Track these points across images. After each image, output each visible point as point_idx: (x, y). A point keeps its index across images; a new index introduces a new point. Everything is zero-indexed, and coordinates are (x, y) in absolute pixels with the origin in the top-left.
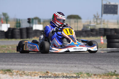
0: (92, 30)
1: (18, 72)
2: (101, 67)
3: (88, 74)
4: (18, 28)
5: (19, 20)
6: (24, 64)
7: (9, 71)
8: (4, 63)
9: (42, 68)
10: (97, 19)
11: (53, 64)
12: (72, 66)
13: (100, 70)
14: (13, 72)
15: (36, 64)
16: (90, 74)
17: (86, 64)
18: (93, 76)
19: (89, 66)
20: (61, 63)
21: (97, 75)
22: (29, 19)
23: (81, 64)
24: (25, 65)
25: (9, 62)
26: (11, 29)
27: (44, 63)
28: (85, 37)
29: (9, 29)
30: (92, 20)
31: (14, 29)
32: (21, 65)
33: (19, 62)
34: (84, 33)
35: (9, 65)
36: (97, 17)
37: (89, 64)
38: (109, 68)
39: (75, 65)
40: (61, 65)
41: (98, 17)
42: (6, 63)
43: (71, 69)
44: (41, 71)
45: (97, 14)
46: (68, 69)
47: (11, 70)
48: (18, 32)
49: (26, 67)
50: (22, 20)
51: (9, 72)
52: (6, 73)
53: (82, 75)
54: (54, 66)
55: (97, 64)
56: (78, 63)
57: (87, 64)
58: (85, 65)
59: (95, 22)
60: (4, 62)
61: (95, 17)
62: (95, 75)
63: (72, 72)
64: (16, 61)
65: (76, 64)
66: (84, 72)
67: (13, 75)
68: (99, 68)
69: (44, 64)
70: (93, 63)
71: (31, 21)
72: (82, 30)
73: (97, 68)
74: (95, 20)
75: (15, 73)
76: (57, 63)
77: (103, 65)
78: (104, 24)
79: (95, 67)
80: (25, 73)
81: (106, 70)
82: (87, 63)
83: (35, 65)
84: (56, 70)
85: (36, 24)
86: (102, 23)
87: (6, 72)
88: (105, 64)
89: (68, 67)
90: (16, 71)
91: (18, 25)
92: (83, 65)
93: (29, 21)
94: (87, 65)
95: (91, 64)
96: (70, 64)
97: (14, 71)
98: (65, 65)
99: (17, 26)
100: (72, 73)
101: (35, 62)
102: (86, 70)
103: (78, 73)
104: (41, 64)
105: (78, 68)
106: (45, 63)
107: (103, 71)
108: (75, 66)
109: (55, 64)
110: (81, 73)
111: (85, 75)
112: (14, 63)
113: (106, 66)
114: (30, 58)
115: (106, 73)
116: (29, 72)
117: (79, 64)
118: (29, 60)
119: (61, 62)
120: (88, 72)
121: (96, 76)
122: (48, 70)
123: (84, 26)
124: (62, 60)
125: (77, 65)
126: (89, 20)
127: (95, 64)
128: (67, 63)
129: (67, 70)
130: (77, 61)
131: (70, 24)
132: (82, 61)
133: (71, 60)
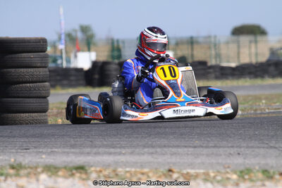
1: (100, 171)
3: (265, 172)
4: (117, 61)
5: (118, 41)
9: (161, 159)
11: (186, 149)
12: (232, 152)
14: (91, 173)
15: (146, 150)
16: (272, 171)
17: (264, 148)
18: (277, 177)
19: (271, 151)
20: (207, 147)
23: (252, 147)
24: (120, 154)
26: (100, 65)
27: (165, 146)
28: (273, 76)
29: (94, 64)
33: (107, 146)
34: (272, 69)
39: (239, 150)
40: (205, 151)
43: (229, 161)
44: (156, 169)
46: (220, 161)
47: (87, 168)
48: (115, 70)
50: (124, 42)
51: (80, 173)
52: (73, 175)
53: (252, 175)
54: (188, 154)
56: (245, 145)
57: (267, 148)
58: (262, 151)
63: (229, 167)
65: (240, 147)
66: (257, 168)
69: (166, 149)
72: (268, 61)
76: (195, 147)
80: (117, 175)
82: (266, 146)
83: (143, 154)
84: (192, 166)
87: (74, 171)
89: (221, 155)
90: (98, 169)
91: (116, 54)
92: (257, 150)
94: (267, 150)
95: (277, 146)
96: (226, 149)
97: (93, 169)
98: (215, 150)
99: (113, 57)
100: (228, 170)
101: (144, 147)
102: (263, 162)
103: (241, 172)
104: (159, 150)
105: (245, 158)
106: (169, 147)
108: (239, 154)
109: (191, 149)
110: (249, 171)
111: (260, 175)
114: (135, 136)
117: (248, 147)
118: (130, 140)
119: (204, 145)
120: (267, 168)
122: (174, 164)
123: (273, 52)
124: (208, 139)
125: (242, 149)
128: (220, 147)
129: (218, 163)
130: (244, 140)
131: (239, 47)
132: (255, 140)
133: (230, 137)
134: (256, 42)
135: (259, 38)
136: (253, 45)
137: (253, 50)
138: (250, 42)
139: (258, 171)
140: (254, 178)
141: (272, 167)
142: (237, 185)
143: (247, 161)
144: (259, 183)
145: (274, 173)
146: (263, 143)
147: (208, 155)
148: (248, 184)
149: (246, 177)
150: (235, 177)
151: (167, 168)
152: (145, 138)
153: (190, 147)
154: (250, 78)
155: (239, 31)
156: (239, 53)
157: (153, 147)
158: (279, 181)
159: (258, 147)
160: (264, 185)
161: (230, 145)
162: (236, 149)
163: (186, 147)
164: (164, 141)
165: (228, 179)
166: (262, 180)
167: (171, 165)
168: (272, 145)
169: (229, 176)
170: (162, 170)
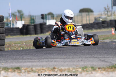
0: (103, 22)
1: (26, 69)
2: (107, 60)
3: (92, 67)
4: (33, 24)
5: (33, 16)
6: (33, 60)
7: (18, 68)
8: (15, 61)
9: (50, 63)
10: (107, 12)
11: (61, 59)
12: (79, 60)
13: (105, 63)
14: (22, 70)
15: (44, 60)
16: (95, 67)
17: (92, 58)
18: (97, 69)
19: (95, 59)
20: (69, 58)
21: (102, 68)
22: (42, 15)
23: (87, 58)
24: (34, 62)
25: (19, 59)
26: (26, 26)
27: (52, 58)
28: (96, 29)
29: (24, 25)
30: (103, 13)
31: (28, 25)
32: (30, 62)
33: (28, 59)
34: (96, 26)
35: (19, 62)
36: (107, 10)
37: (95, 58)
38: (113, 60)
39: (82, 59)
40: (68, 60)
41: (109, 9)
42: (17, 61)
43: (78, 64)
44: (49, 67)
45: (108, 6)
46: (74, 64)
47: (20, 68)
48: (33, 28)
49: (35, 64)
50: (35, 16)
51: (18, 70)
52: (15, 71)
53: (87, 69)
54: (61, 61)
55: (103, 57)
57: (93, 58)
58: (91, 59)
59: (105, 15)
60: (15, 59)
61: (106, 9)
62: (99, 68)
63: (78, 66)
64: (26, 58)
65: (83, 58)
66: (89, 66)
67: (21, 72)
68: (104, 61)
69: (52, 60)
70: (99, 57)
71: (44, 17)
72: (94, 23)
73: (102, 61)
74: (106, 12)
75: (23, 71)
76: (64, 58)
77: (108, 58)
78: (114, 15)
79: (101, 60)
80: (33, 70)
81: (111, 63)
82: (93, 57)
83: (43, 62)
84: (63, 66)
85: (49, 19)
86: (113, 15)
87: (15, 69)
88: (111, 57)
89: (74, 61)
90: (25, 68)
91: (32, 21)
92: (89, 59)
93: (43, 17)
94: (93, 59)
95: (97, 57)
96: (77, 59)
97: (23, 68)
98: (72, 59)
99: (31, 23)
101: (44, 59)
102: (92, 64)
103: (83, 68)
104: (50, 60)
105: (84, 62)
106: (54, 58)
107: (108, 64)
108: (82, 61)
109: (62, 59)
110: (86, 67)
111: (90, 69)
112: (24, 61)
113: (111, 58)
114: (40, 54)
115: (110, 65)
116: (37, 68)
117: (86, 58)
118: (38, 56)
119: (68, 57)
120: (93, 66)
121: (100, 70)
122: (56, 65)
123: (96, 19)
124: (70, 55)
125: (83, 59)
126: (100, 13)
127: (101, 57)
128: (74, 58)
130: (84, 55)
131: (82, 17)
132: (88, 55)
133: (79, 54)
134: (89, 15)
135: (90, 13)
136: (88, 16)
137: (88, 18)
138: (87, 15)
139: (89, 67)
140: (88, 70)
141: (95, 66)
142: (81, 73)
143: (85, 64)
144: (90, 72)
145: (96, 68)
146: (92, 56)
147: (69, 61)
148: (85, 73)
149: (85, 70)
150: (80, 70)
151: (53, 67)
152: (44, 55)
153: (62, 58)
154: (87, 30)
155: (82, 11)
156: (82, 20)
157: (47, 59)
158: (98, 71)
159: (90, 58)
160: (92, 73)
161: (78, 57)
162: (81, 59)
163: (60, 58)
164: (52, 56)
165: (78, 71)
166: (91, 71)
167: (55, 66)
168: (95, 56)
169: (78, 69)
170: (51, 68)
